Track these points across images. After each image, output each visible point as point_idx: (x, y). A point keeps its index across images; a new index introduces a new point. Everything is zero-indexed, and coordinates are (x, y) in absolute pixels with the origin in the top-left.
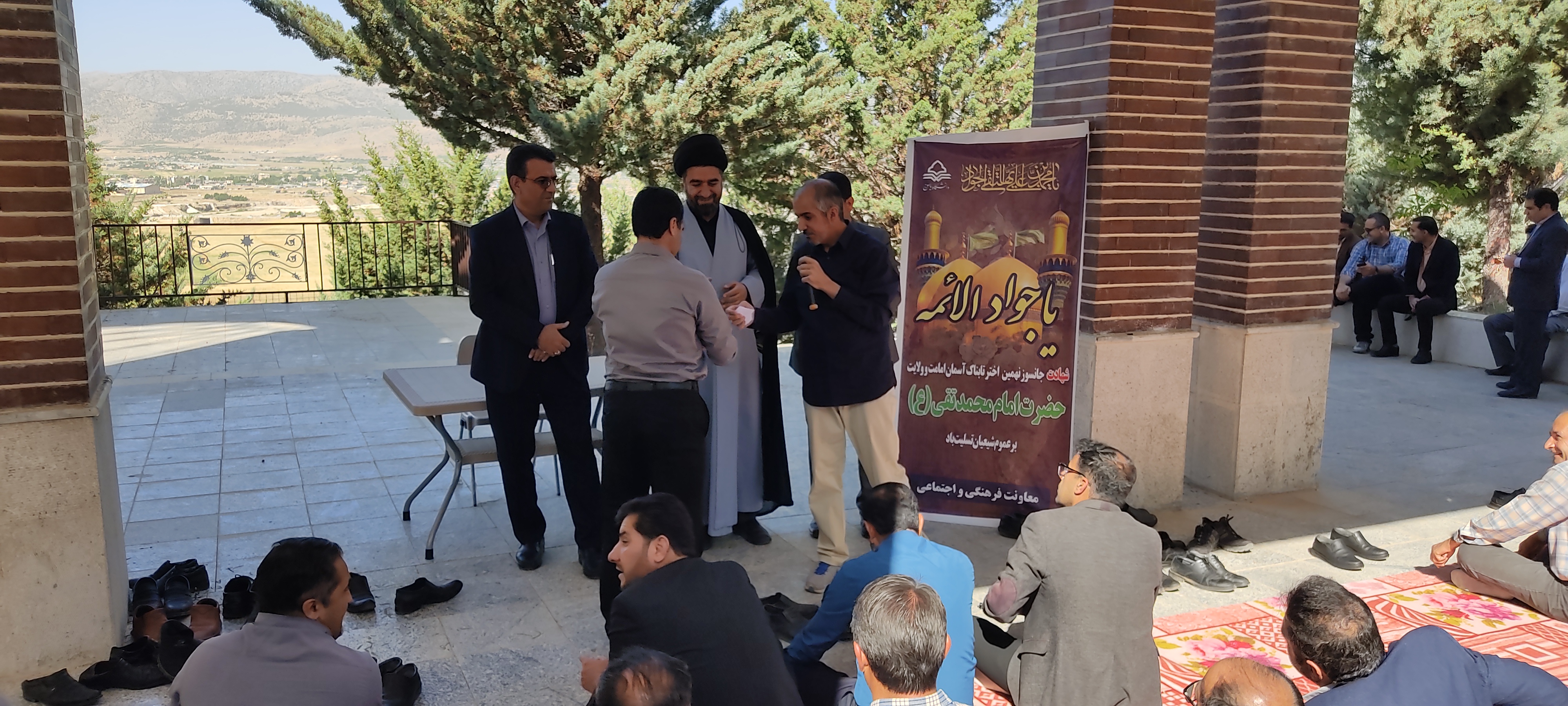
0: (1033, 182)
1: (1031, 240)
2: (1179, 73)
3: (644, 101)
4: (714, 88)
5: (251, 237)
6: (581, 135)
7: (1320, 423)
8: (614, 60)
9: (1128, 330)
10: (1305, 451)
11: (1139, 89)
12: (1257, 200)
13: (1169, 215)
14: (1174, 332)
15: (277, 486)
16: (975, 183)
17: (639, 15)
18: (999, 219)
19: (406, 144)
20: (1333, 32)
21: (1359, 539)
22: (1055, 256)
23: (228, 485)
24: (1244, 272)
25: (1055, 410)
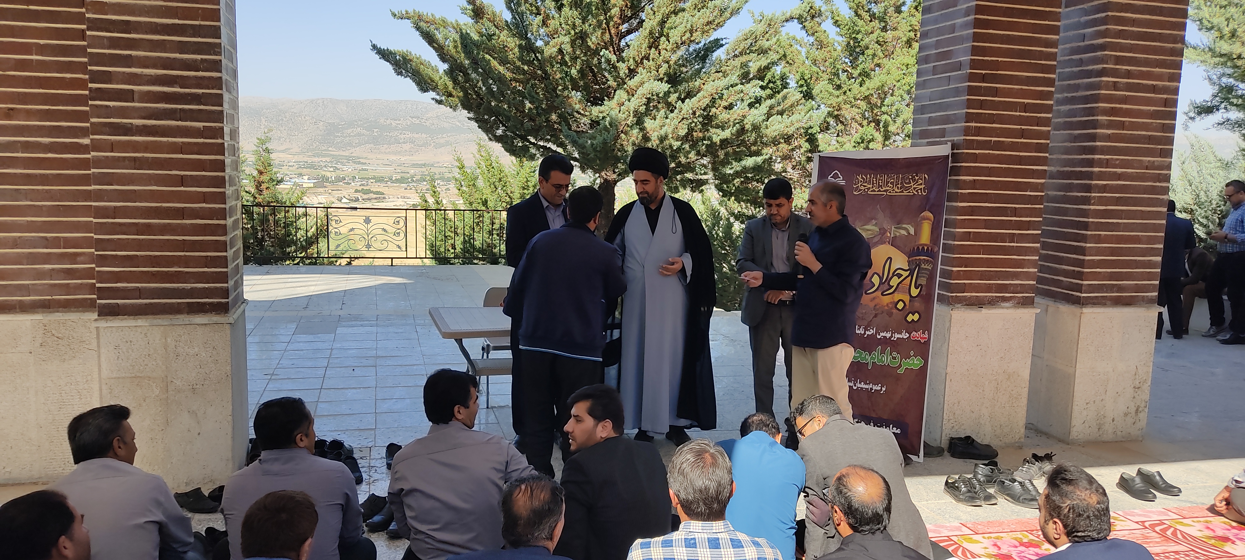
0: (907, 189)
1: (903, 232)
2: (1025, 108)
3: (645, 125)
4: (697, 115)
5: (370, 218)
6: (598, 149)
7: (1147, 387)
8: (626, 94)
9: (979, 304)
10: (1133, 410)
11: (991, 119)
12: (1092, 207)
13: (1015, 216)
14: (1018, 308)
15: (359, 386)
16: (863, 188)
17: (645, 61)
18: (880, 215)
19: (482, 154)
20: (1159, 77)
21: (1158, 478)
22: (921, 245)
23: (328, 383)
24: (1081, 264)
25: (915, 363)
